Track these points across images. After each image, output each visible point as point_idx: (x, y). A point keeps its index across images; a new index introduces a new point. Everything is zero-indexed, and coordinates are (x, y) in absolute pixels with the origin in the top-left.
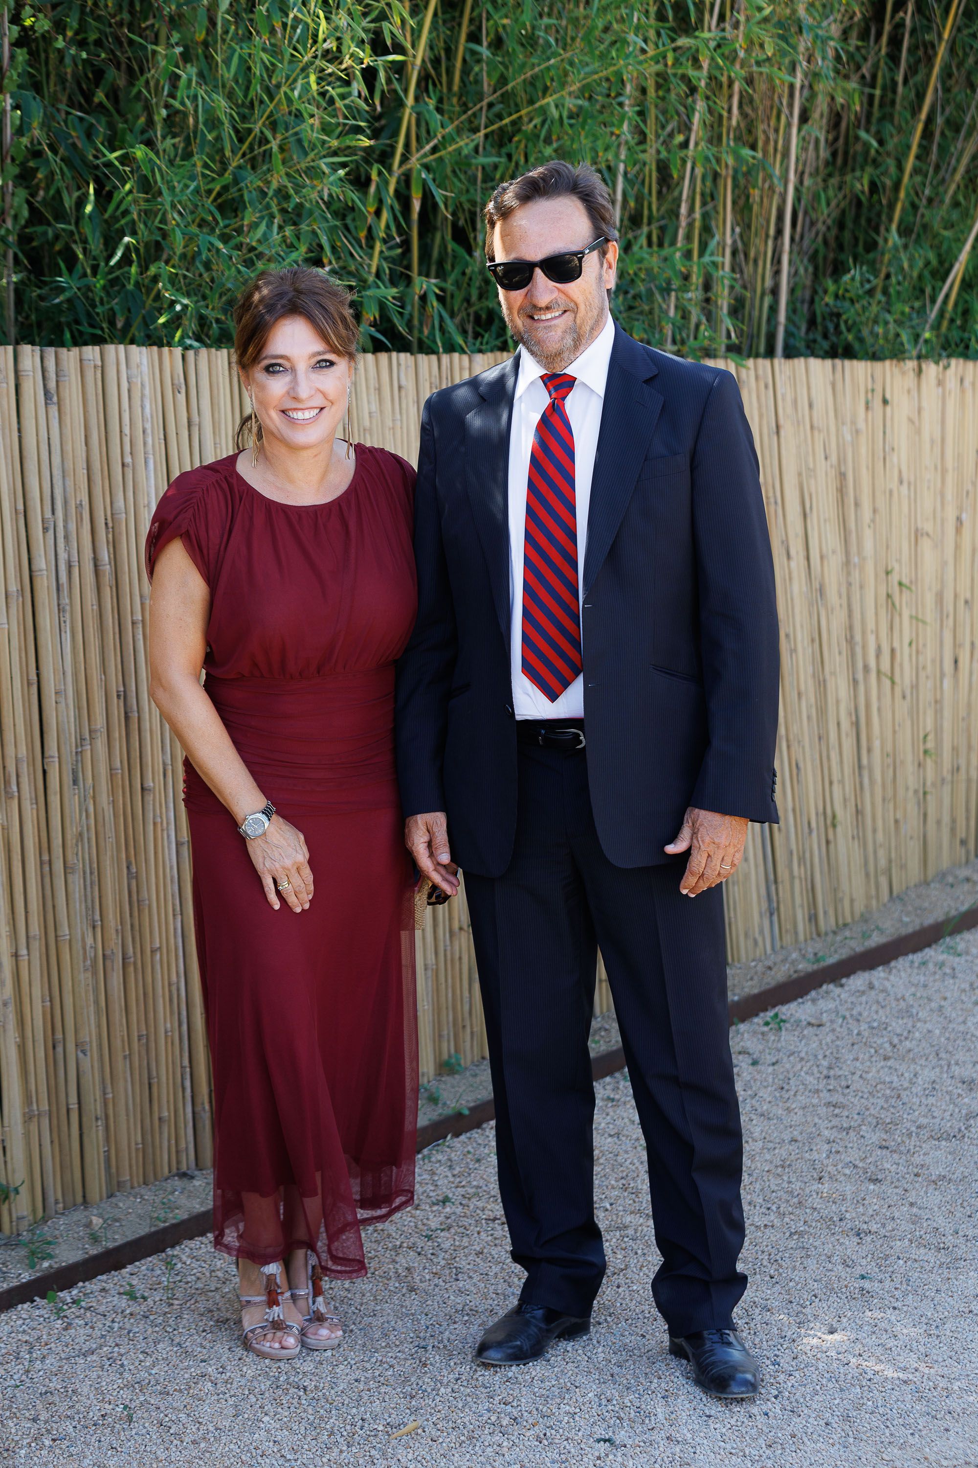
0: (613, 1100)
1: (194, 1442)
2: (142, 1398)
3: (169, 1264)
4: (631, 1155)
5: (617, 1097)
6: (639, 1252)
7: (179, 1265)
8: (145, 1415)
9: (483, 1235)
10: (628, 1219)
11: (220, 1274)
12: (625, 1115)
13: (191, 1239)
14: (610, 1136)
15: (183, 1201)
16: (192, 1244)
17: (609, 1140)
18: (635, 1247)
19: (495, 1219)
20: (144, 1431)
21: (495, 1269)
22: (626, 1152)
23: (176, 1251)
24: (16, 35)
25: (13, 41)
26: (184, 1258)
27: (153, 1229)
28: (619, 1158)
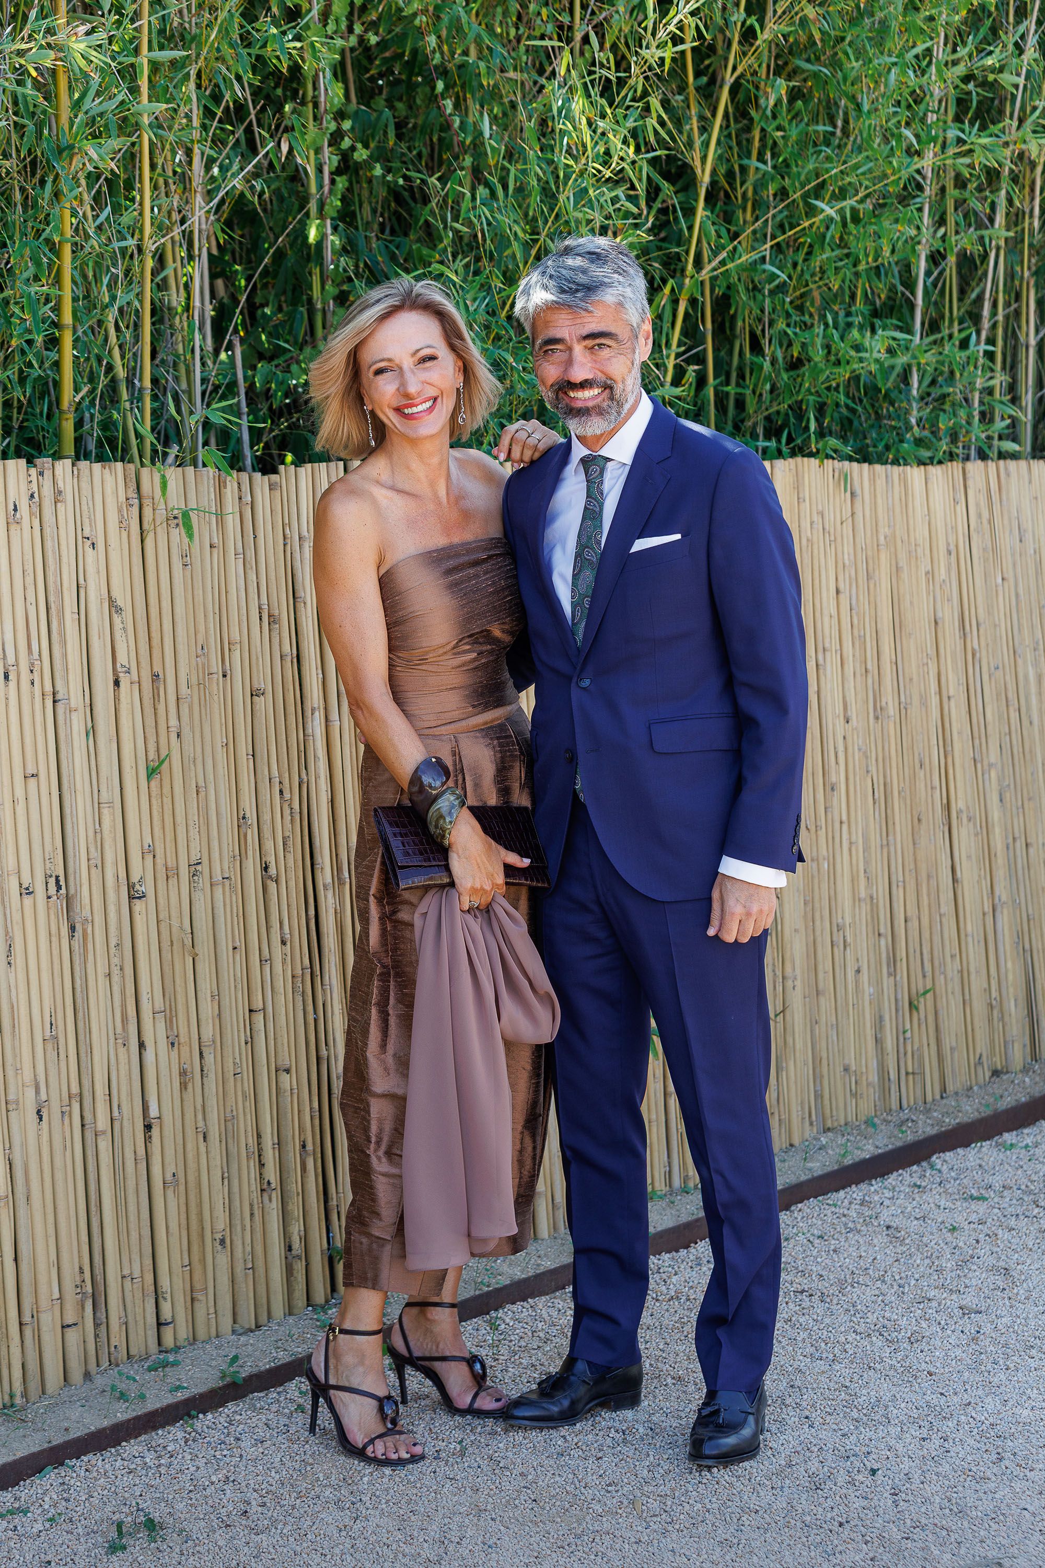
0: (919, 1187)
1: (522, 1474)
2: (473, 1438)
3: (494, 1327)
4: (936, 1236)
5: (924, 1184)
6: (943, 1322)
7: (503, 1326)
8: (476, 1451)
9: (791, 1305)
10: (931, 1294)
11: (542, 1335)
12: (931, 1200)
13: (513, 1303)
14: (916, 1219)
15: (505, 1268)
16: (514, 1307)
17: (915, 1222)
18: (939, 1318)
19: (802, 1292)
20: (476, 1465)
21: (803, 1335)
22: (932, 1234)
23: (501, 1313)
24: (336, 164)
25: (333, 169)
26: (508, 1320)
27: (477, 1293)
28: (925, 1239)
